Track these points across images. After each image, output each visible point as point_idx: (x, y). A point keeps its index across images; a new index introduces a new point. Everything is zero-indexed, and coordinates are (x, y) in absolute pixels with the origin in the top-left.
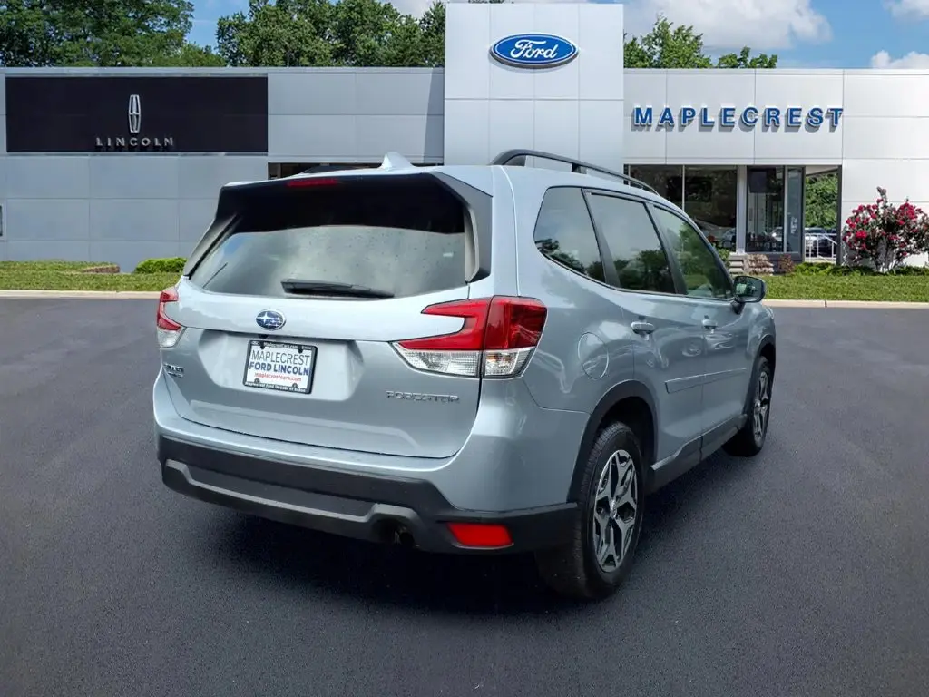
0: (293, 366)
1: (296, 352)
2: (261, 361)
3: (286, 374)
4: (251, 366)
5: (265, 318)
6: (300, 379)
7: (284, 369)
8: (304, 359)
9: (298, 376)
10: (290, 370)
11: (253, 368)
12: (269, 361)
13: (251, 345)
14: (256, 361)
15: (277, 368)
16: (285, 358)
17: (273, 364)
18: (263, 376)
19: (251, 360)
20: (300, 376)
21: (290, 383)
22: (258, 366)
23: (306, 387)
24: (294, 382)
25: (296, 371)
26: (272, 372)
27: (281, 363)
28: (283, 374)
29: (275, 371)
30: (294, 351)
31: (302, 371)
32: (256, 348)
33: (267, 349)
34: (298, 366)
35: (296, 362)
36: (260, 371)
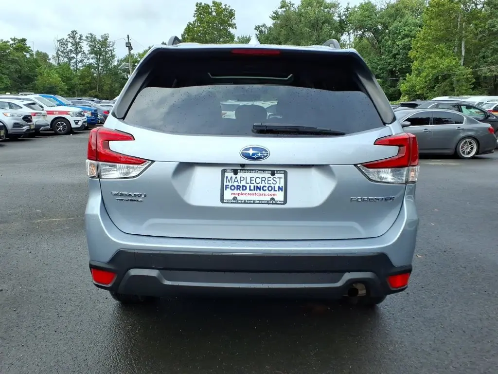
0: (267, 185)
1: (269, 175)
2: (236, 184)
3: (262, 192)
4: (226, 188)
5: (251, 152)
6: (275, 195)
7: (259, 188)
8: (278, 180)
9: (273, 192)
10: (265, 188)
11: (228, 190)
12: (243, 183)
13: (224, 172)
14: (230, 184)
15: (252, 188)
16: (258, 180)
17: (248, 186)
18: (239, 194)
19: (225, 184)
20: (275, 193)
21: (268, 198)
22: (233, 188)
23: (283, 200)
24: (271, 197)
25: (271, 189)
26: (248, 191)
27: (256, 185)
28: (258, 192)
29: (250, 190)
30: (267, 175)
31: (277, 188)
32: (229, 175)
33: (240, 175)
34: (273, 185)
35: (269, 182)
36: (235, 192)
